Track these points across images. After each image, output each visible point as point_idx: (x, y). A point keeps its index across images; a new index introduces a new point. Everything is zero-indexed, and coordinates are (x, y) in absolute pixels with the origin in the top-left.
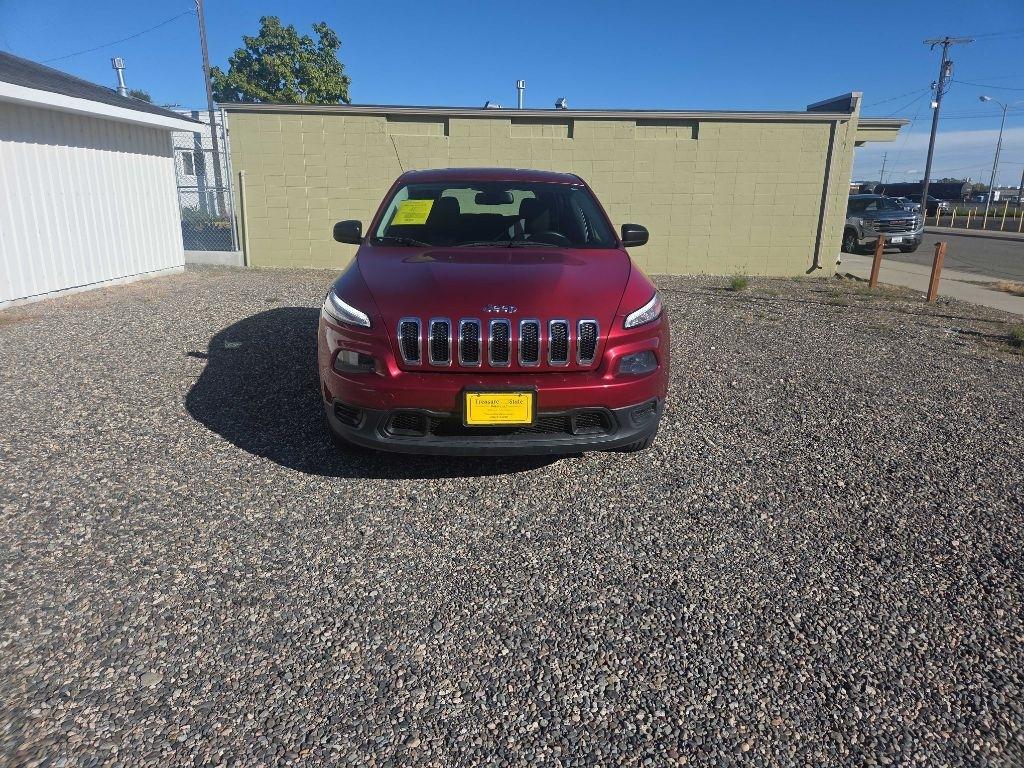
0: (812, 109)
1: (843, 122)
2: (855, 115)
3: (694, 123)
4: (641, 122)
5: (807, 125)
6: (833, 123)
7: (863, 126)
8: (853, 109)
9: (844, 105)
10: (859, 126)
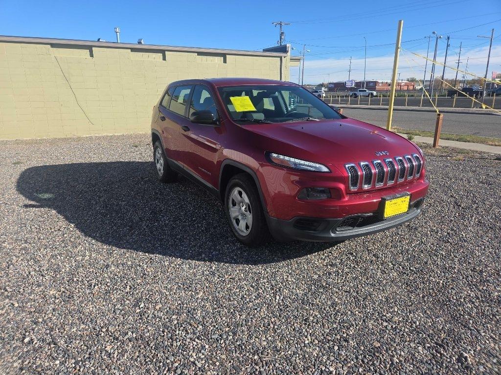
0: (265, 50)
1: (284, 57)
2: (289, 54)
3: (224, 56)
4: (200, 54)
5: (271, 58)
6: (281, 58)
7: (292, 59)
8: (288, 51)
9: (283, 49)
10: (291, 59)
